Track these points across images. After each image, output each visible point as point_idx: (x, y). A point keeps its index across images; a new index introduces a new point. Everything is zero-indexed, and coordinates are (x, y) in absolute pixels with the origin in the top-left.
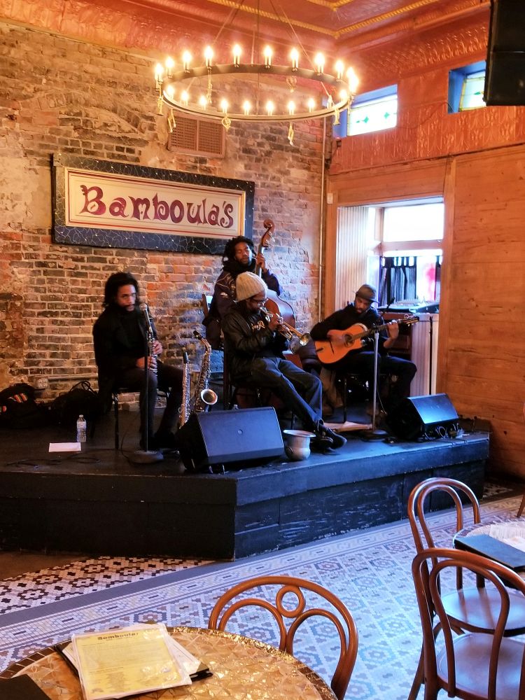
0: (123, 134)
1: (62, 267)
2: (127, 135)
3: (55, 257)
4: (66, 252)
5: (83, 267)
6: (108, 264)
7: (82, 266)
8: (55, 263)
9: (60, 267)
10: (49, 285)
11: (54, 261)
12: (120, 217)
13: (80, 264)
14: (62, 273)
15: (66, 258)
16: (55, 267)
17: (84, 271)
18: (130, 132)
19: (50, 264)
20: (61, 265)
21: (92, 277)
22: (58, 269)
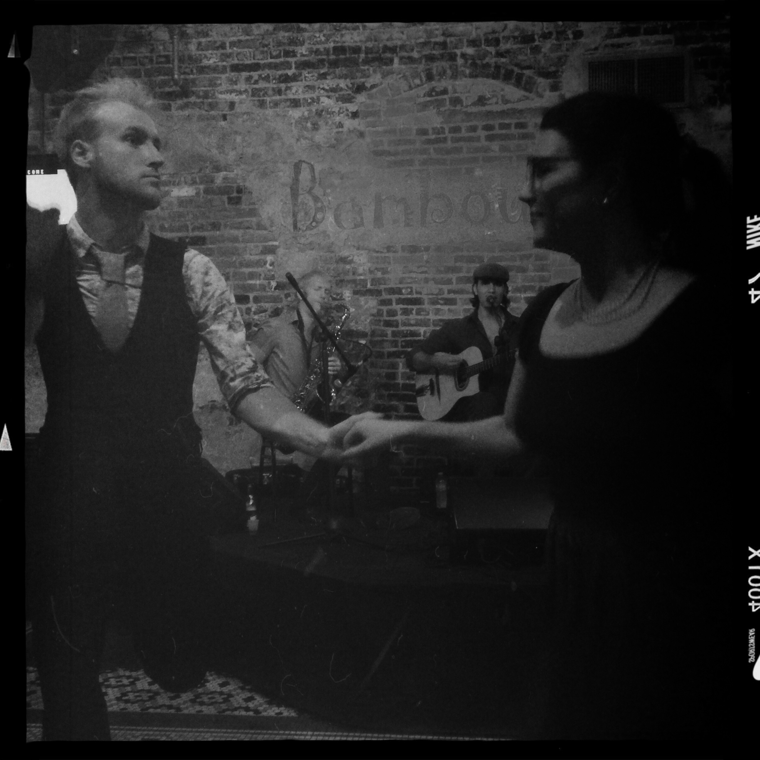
0: (509, 106)
1: (420, 293)
2: (516, 106)
3: (411, 281)
4: (425, 272)
5: (450, 292)
7: (449, 290)
8: (411, 288)
9: (417, 293)
10: (404, 317)
11: (410, 285)
13: (445, 288)
14: (419, 302)
15: (426, 281)
16: (411, 293)
17: (452, 296)
18: (519, 100)
19: (403, 291)
20: (419, 289)
22: (415, 296)
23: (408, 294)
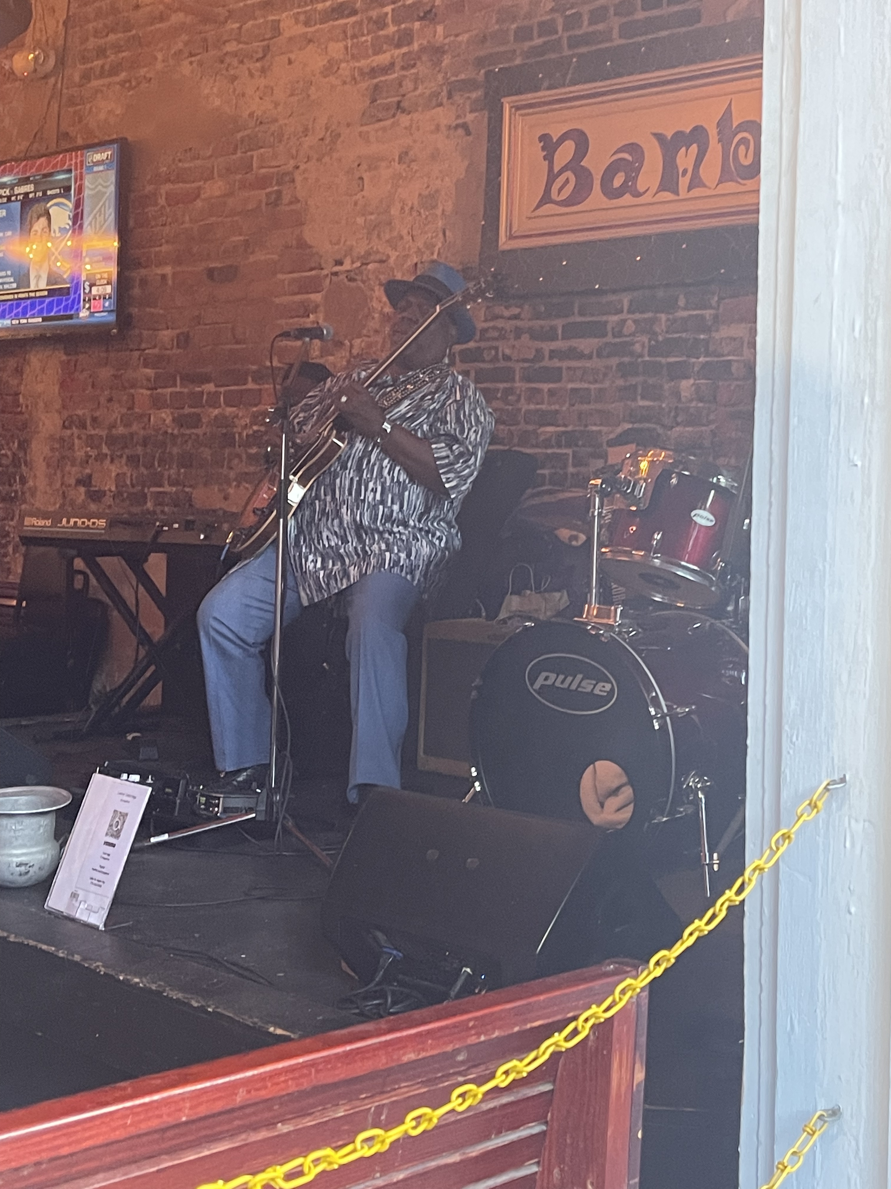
1: (508, 358)
3: (496, 334)
4: (516, 317)
5: (553, 354)
6: (610, 339)
7: (552, 351)
8: (496, 349)
9: (504, 358)
11: (495, 344)
12: (627, 199)
13: (547, 347)
14: (507, 375)
15: (518, 333)
16: (495, 359)
17: (556, 363)
20: (508, 352)
21: (571, 381)
22: (502, 364)
23: (491, 361)
